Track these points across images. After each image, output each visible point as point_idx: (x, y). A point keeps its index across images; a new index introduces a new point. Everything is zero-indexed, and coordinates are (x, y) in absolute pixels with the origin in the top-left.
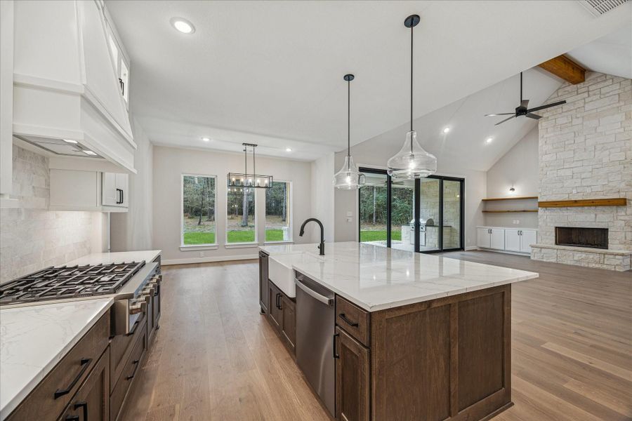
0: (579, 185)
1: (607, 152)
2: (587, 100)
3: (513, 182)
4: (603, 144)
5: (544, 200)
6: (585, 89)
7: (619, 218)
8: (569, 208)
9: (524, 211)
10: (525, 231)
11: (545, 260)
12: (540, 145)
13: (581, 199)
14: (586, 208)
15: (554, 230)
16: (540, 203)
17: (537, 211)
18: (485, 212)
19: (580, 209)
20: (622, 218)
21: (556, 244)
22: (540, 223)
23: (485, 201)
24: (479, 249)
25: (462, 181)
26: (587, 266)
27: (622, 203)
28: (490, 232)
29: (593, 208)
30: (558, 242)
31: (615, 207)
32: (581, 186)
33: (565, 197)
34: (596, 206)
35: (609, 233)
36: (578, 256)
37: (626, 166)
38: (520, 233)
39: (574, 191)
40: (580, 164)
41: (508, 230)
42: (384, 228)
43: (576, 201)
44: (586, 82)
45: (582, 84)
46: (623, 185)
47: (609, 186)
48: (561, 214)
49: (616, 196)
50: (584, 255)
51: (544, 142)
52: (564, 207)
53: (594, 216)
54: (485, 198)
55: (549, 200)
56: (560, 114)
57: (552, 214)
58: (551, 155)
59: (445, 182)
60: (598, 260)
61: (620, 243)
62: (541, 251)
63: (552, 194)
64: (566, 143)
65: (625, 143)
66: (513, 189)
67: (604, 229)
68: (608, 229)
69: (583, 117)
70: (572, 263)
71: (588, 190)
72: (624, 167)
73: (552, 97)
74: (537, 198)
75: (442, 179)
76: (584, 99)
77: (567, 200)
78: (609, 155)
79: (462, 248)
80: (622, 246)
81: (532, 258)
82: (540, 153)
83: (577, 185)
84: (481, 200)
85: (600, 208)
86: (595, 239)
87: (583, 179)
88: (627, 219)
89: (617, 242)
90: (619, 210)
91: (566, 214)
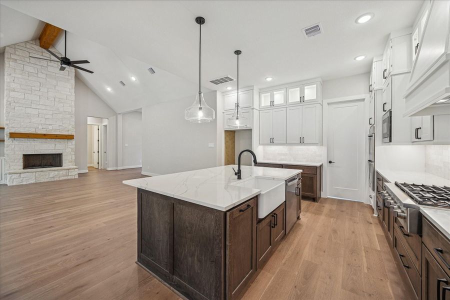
0: (44, 122)
1: (62, 105)
6: (48, 55)
7: (68, 146)
8: (35, 139)
11: (24, 183)
14: (49, 140)
15: (22, 158)
19: (43, 140)
20: (70, 147)
21: (23, 169)
22: (7, 152)
26: (58, 179)
27: (70, 137)
29: (53, 140)
30: (25, 167)
31: (66, 140)
32: (45, 124)
34: (56, 139)
35: (63, 156)
36: (52, 174)
37: (72, 116)
39: (40, 127)
40: (44, 107)
43: (45, 135)
46: (70, 127)
47: (63, 127)
48: (29, 143)
49: (67, 133)
50: (56, 173)
52: (32, 138)
53: (53, 145)
60: (65, 174)
61: (69, 162)
62: (20, 176)
63: (21, 127)
64: (33, 88)
67: (59, 154)
68: (62, 154)
69: (46, 75)
71: (50, 127)
73: (21, 44)
77: (34, 133)
80: (70, 164)
83: (42, 122)
85: (58, 140)
87: (46, 119)
88: (72, 147)
89: (68, 161)
90: (69, 142)
91: (33, 144)
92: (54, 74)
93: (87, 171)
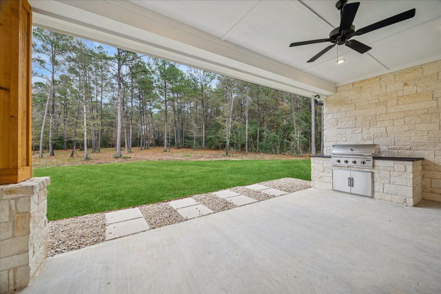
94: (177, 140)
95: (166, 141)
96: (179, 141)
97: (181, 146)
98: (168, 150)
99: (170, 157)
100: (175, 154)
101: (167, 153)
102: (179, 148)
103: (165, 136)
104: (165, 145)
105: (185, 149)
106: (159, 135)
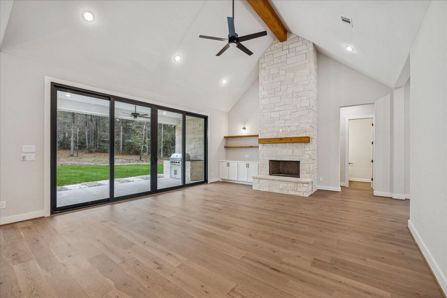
0: (283, 125)
1: (299, 99)
2: (288, 56)
3: (245, 122)
4: (297, 92)
5: (262, 138)
6: (287, 47)
7: (307, 152)
8: (277, 144)
9: (251, 147)
10: (251, 163)
11: (262, 190)
12: (260, 90)
13: (284, 137)
14: (287, 144)
15: (268, 163)
16: (260, 140)
17: (258, 147)
18: (226, 147)
19: (283, 145)
21: (270, 174)
22: (260, 157)
23: (227, 138)
24: (221, 180)
25: (206, 118)
26: (286, 193)
27: (306, 140)
28: (228, 165)
29: (291, 144)
30: (272, 173)
31: (303, 144)
32: (285, 126)
33: (274, 136)
34: (293, 143)
35: (300, 164)
37: (310, 111)
38: (248, 166)
39: (281, 130)
40: (284, 108)
41: (240, 163)
42: (147, 164)
43: (281, 139)
44: (287, 41)
45: (285, 42)
46: (308, 127)
47: (301, 127)
48: (273, 149)
50: (285, 185)
51: (262, 88)
52: (275, 143)
53: (292, 151)
54: (227, 135)
55: (265, 138)
56: (272, 65)
57: (268, 149)
58: (267, 99)
59: (187, 117)
60: (293, 188)
62: (259, 181)
63: (267, 133)
64: (276, 90)
65: (309, 92)
66: (245, 128)
67: (297, 162)
68: (300, 162)
69: (286, 70)
70: (278, 191)
71: (289, 130)
72: (309, 112)
73: (268, 50)
74: (258, 136)
75: (185, 114)
76: (286, 55)
78: (300, 102)
79: (206, 181)
80: (307, 175)
81: (254, 188)
82: (260, 97)
84: (223, 137)
85: (295, 144)
86: (292, 170)
87: (285, 120)
88: (310, 153)
89: (305, 172)
90: (306, 146)
91: (275, 149)
92: (292, 65)
93: (339, 189)
94: (89, 142)
95: (72, 144)
96: (92, 144)
97: (94, 150)
98: (75, 155)
99: (76, 163)
100: (84, 159)
101: (72, 158)
102: (91, 152)
103: (72, 139)
104: (72, 148)
105: (98, 154)
106: (64, 136)
